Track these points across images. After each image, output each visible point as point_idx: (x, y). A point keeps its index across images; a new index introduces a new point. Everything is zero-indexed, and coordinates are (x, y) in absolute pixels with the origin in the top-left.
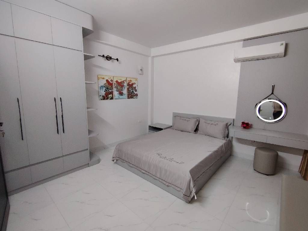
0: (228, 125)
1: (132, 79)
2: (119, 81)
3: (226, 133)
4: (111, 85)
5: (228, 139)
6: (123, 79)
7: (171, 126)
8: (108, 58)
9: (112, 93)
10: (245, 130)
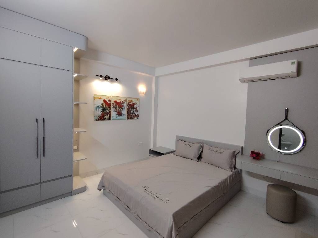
0: (236, 153)
1: (132, 100)
2: (118, 101)
3: (233, 164)
4: (109, 105)
5: (236, 170)
6: (123, 99)
7: (174, 151)
8: (107, 78)
9: (109, 113)
10: (255, 160)
